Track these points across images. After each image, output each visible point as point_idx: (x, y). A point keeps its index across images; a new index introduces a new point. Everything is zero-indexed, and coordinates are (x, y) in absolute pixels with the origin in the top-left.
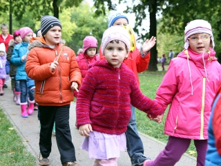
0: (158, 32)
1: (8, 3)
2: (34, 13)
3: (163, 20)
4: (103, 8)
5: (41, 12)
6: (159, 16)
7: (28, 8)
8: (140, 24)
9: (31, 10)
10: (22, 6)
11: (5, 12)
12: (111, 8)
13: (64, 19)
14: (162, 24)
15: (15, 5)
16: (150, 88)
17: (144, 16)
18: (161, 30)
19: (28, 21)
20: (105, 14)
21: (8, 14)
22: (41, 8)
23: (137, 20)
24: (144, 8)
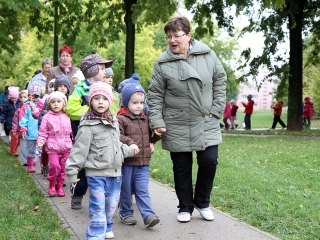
0: (304, 62)
1: (52, 18)
2: (95, 34)
3: (314, 42)
4: (210, 24)
5: (107, 31)
6: (307, 35)
7: (84, 25)
8: (273, 50)
9: (89, 29)
10: (75, 23)
11: (46, 32)
12: (222, 23)
13: (143, 43)
14: (311, 49)
15: (64, 22)
16: (293, 161)
17: (281, 35)
18: (310, 60)
19: (83, 47)
20: (212, 33)
21: (52, 35)
22: (106, 25)
23: (266, 42)
24: (281, 23)
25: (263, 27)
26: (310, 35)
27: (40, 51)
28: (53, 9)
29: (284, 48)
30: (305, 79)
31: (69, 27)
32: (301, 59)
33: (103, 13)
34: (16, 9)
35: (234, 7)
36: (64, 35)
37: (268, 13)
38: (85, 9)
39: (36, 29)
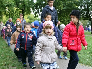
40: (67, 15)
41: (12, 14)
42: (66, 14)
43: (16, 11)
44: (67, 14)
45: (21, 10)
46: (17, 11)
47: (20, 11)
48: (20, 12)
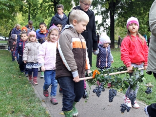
25: (102, 14)
26: (117, 17)
27: (24, 20)
28: (28, 5)
29: (108, 21)
30: (115, 31)
31: (34, 12)
32: (114, 25)
33: (46, 7)
34: (14, 5)
35: (92, 7)
36: (32, 15)
37: (103, 9)
38: (39, 6)
39: (22, 12)
40: (144, 12)
41: (34, 10)
42: (142, 9)
43: (41, 4)
44: (144, 9)
45: (52, 1)
46: (43, 4)
47: (50, 3)
48: (50, 6)
